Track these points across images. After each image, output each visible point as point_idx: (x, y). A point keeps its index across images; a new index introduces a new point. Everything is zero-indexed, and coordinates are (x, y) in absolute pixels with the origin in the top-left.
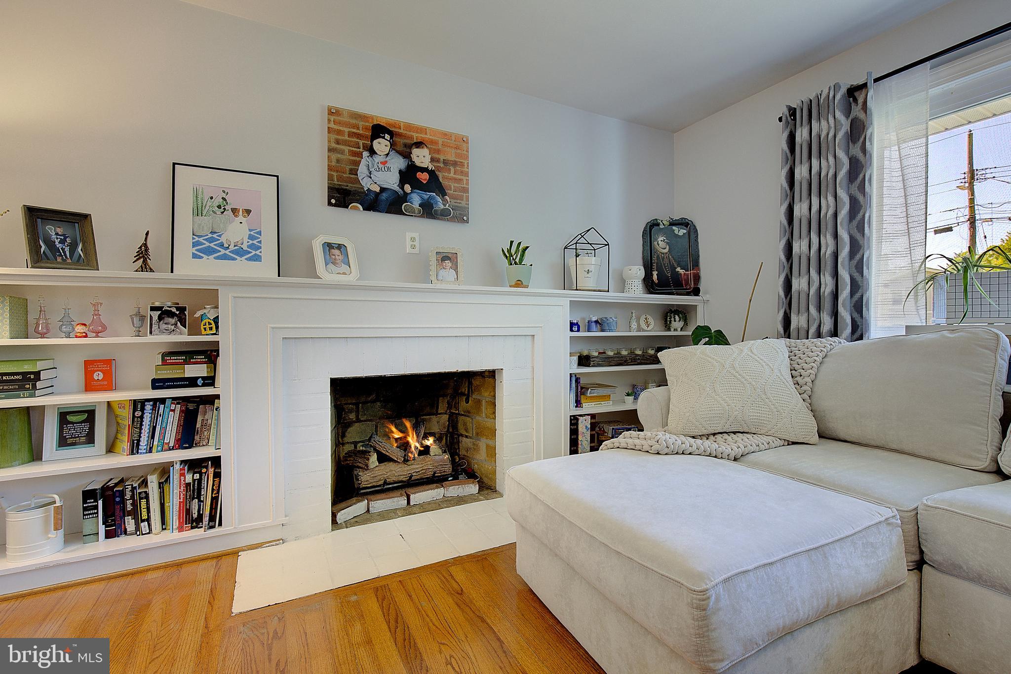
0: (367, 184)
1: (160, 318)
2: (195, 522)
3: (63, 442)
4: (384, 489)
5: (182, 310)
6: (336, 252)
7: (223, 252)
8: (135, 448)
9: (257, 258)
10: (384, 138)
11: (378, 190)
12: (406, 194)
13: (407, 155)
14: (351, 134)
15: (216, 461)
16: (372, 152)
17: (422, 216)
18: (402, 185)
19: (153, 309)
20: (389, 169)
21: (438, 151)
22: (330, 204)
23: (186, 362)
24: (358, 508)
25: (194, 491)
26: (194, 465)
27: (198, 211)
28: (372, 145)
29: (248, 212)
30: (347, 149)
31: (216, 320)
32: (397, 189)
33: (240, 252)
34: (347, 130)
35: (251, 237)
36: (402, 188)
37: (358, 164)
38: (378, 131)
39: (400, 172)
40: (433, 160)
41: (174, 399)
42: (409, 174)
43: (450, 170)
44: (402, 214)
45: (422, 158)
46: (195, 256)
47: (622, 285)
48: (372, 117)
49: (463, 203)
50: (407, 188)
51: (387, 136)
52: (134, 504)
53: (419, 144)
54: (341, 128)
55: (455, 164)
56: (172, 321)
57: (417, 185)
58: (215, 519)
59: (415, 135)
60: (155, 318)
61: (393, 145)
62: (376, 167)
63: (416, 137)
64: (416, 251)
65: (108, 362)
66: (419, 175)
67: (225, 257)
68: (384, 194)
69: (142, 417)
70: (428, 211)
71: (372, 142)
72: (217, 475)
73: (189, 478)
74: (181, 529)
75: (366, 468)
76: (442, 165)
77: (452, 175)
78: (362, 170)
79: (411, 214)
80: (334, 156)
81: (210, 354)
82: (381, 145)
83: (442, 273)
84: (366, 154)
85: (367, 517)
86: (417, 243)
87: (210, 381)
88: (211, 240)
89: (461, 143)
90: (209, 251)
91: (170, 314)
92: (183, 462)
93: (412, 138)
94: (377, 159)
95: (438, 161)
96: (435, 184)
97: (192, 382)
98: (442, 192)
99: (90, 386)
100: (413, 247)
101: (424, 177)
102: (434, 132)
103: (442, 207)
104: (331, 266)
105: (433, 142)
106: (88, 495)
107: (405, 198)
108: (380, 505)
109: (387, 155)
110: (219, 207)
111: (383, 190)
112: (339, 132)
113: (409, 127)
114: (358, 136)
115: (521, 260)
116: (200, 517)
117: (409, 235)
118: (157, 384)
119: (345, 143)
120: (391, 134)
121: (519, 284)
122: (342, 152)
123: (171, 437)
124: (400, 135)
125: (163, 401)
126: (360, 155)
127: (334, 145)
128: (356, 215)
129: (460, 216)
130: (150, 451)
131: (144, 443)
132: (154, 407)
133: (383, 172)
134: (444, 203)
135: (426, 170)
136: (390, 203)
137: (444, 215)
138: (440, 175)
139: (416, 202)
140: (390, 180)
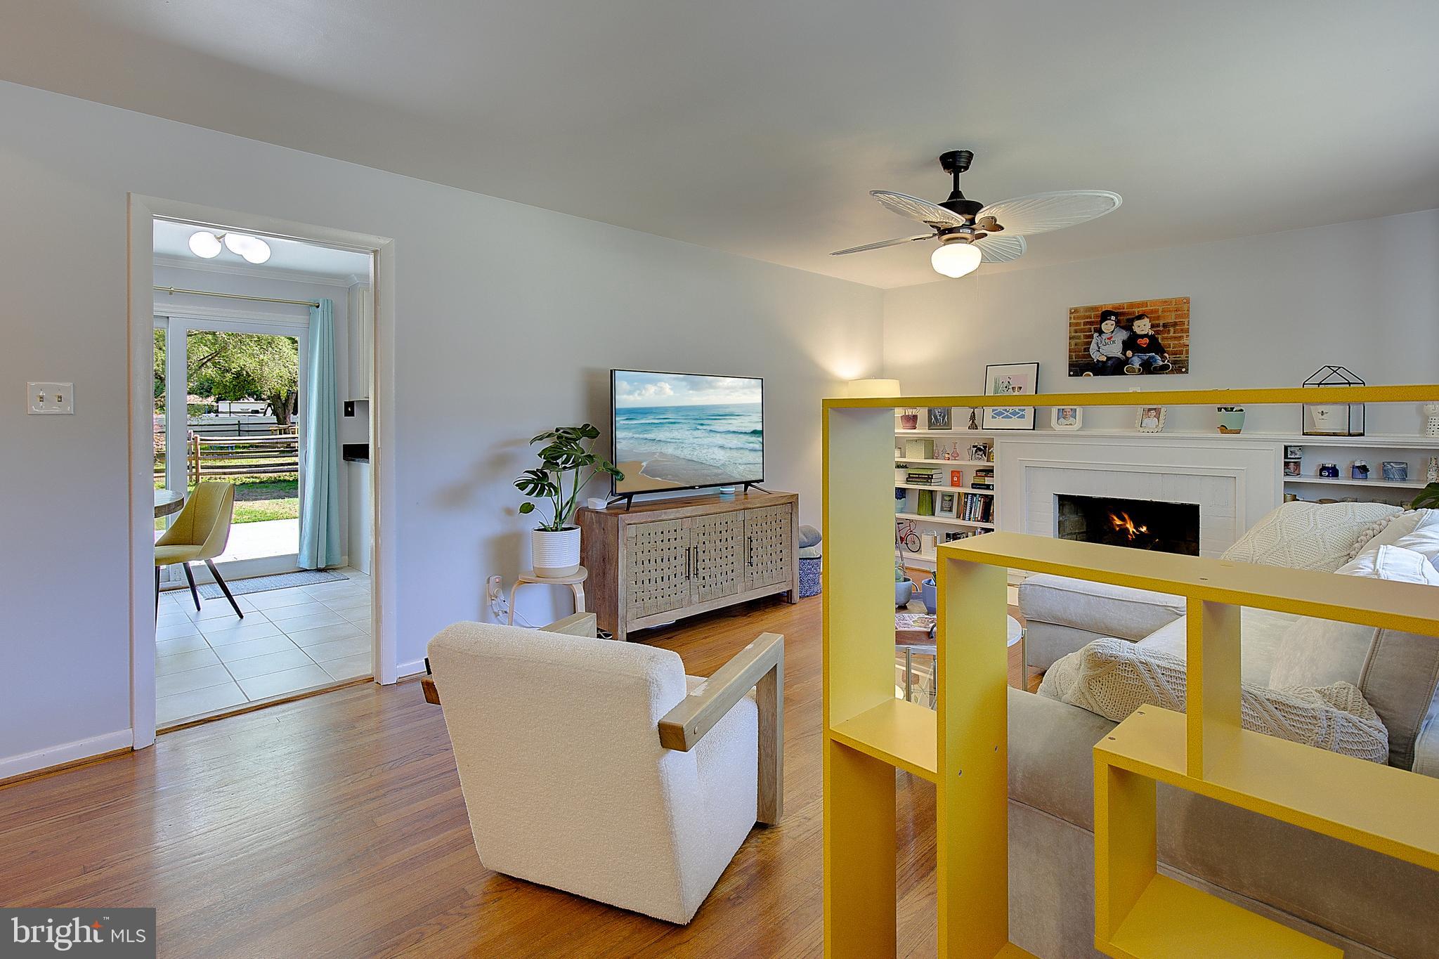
0: (1096, 356)
1: (976, 452)
3: (942, 510)
5: (985, 447)
7: (1006, 413)
8: (964, 518)
9: (1022, 417)
10: (1110, 319)
11: (1105, 359)
12: (1128, 359)
13: (1128, 327)
14: (1085, 324)
16: (1100, 332)
17: (1141, 374)
18: (1124, 353)
19: (974, 447)
20: (1114, 342)
21: (1158, 318)
22: (1070, 375)
23: (983, 476)
28: (1101, 328)
29: (1020, 388)
30: (1082, 334)
31: (995, 454)
32: (1121, 355)
34: (1082, 321)
36: (1125, 354)
37: (1090, 343)
38: (1105, 315)
39: (1123, 342)
40: (1153, 326)
41: (980, 495)
42: (1131, 342)
43: (1169, 331)
45: (1142, 327)
46: (993, 417)
48: (1101, 307)
49: (1183, 357)
50: (1129, 353)
51: (1113, 318)
53: (1140, 317)
54: (1079, 321)
55: (1175, 324)
56: (981, 453)
57: (1138, 349)
59: (1136, 310)
60: (974, 451)
61: (1118, 323)
62: (1103, 342)
63: (1137, 311)
65: (958, 472)
66: (1139, 341)
67: (1007, 417)
68: (1109, 362)
69: (967, 502)
70: (1148, 368)
71: (1101, 325)
76: (1161, 329)
77: (1171, 334)
78: (1093, 346)
79: (1132, 371)
80: (1073, 342)
82: (1108, 326)
83: (1146, 420)
84: (1096, 335)
87: (991, 486)
89: (1181, 307)
91: (980, 450)
92: (981, 529)
93: (1134, 313)
94: (1104, 336)
95: (1158, 325)
96: (1155, 346)
97: (985, 487)
99: (953, 485)
101: (1144, 342)
102: (1154, 303)
103: (1161, 363)
104: (1062, 420)
105: (1152, 312)
107: (1127, 361)
109: (1112, 332)
110: (1006, 387)
111: (1109, 358)
112: (1077, 324)
113: (1132, 305)
114: (1091, 323)
118: (974, 486)
119: (1082, 331)
120: (1116, 314)
122: (1079, 338)
123: (979, 515)
124: (1123, 314)
125: (975, 495)
126: (1091, 336)
127: (1073, 334)
129: (1180, 367)
130: (970, 520)
131: (967, 515)
132: (972, 499)
133: (1110, 345)
134: (1163, 358)
135: (1146, 336)
136: (1115, 367)
137: (1162, 369)
138: (1160, 337)
139: (1137, 363)
140: (1115, 350)
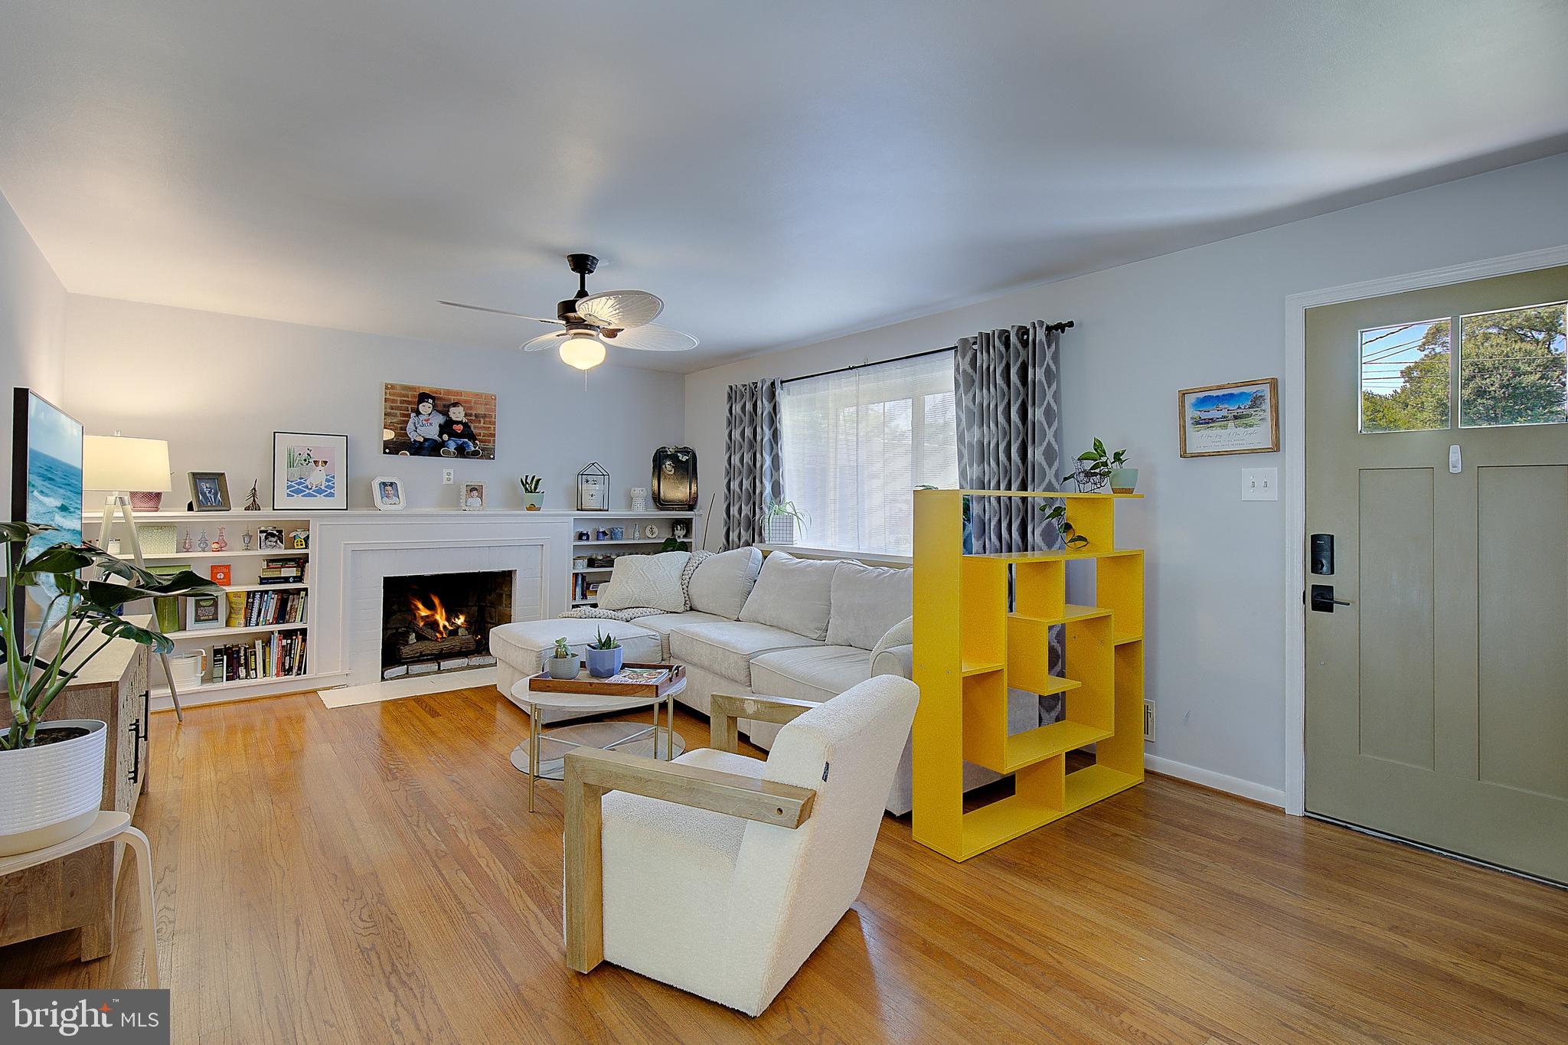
0: (413, 436)
1: (266, 538)
2: (288, 671)
3: (199, 619)
4: (420, 659)
5: (280, 532)
6: (389, 488)
7: (308, 491)
8: (247, 623)
9: (331, 495)
10: (427, 402)
11: (422, 440)
12: (444, 442)
13: (446, 413)
14: (402, 402)
15: (304, 632)
16: (418, 413)
17: (457, 457)
18: (440, 435)
20: (431, 424)
21: (471, 408)
22: (385, 453)
23: (282, 567)
24: (401, 670)
25: (287, 651)
26: (287, 634)
27: (291, 465)
28: (418, 408)
29: (326, 462)
30: (398, 412)
31: (307, 539)
32: (437, 438)
33: (320, 491)
34: (399, 399)
35: (327, 480)
36: (441, 438)
37: (406, 422)
38: (423, 397)
39: (440, 426)
40: (466, 415)
41: (273, 591)
42: (447, 427)
43: (480, 421)
45: (457, 414)
46: (288, 495)
47: (630, 502)
48: (419, 388)
49: (491, 445)
50: (445, 437)
51: (430, 401)
52: (246, 659)
53: (455, 405)
54: (395, 398)
55: (484, 416)
57: (453, 434)
58: (302, 669)
59: (452, 397)
60: (263, 538)
61: (434, 406)
62: (421, 423)
63: (453, 399)
64: (451, 482)
65: (226, 567)
66: (455, 427)
67: (309, 495)
68: (427, 443)
69: (253, 603)
70: (461, 452)
71: (418, 406)
72: (304, 640)
73: (284, 642)
74: (277, 675)
75: (406, 643)
76: (474, 418)
77: (482, 424)
78: (410, 426)
79: (448, 454)
80: (388, 419)
81: (301, 562)
82: (426, 408)
83: (470, 500)
84: (413, 414)
85: (407, 675)
86: (452, 477)
87: (299, 579)
88: (299, 484)
89: (490, 400)
90: (298, 491)
91: (273, 535)
92: (280, 632)
93: (450, 400)
94: (421, 418)
95: (471, 415)
96: (468, 433)
97: (286, 580)
98: (472, 437)
100: (449, 480)
101: (459, 428)
102: (468, 394)
103: (473, 449)
104: (385, 499)
105: (466, 402)
106: (217, 652)
107: (443, 444)
108: (415, 668)
109: (430, 414)
110: (305, 460)
111: (426, 440)
112: (393, 401)
113: (448, 392)
114: (409, 403)
115: (536, 488)
116: (291, 669)
117: (445, 471)
118: (263, 581)
119: (398, 408)
120: (433, 398)
121: (532, 508)
122: (395, 415)
123: (271, 615)
124: (440, 399)
125: (267, 592)
126: (409, 416)
127: (389, 410)
128: (405, 459)
129: (487, 454)
130: (257, 624)
131: (254, 620)
132: (261, 597)
133: (427, 427)
134: (475, 445)
135: (460, 422)
136: (431, 448)
137: (475, 454)
138: (472, 426)
139: (452, 446)
140: (432, 432)
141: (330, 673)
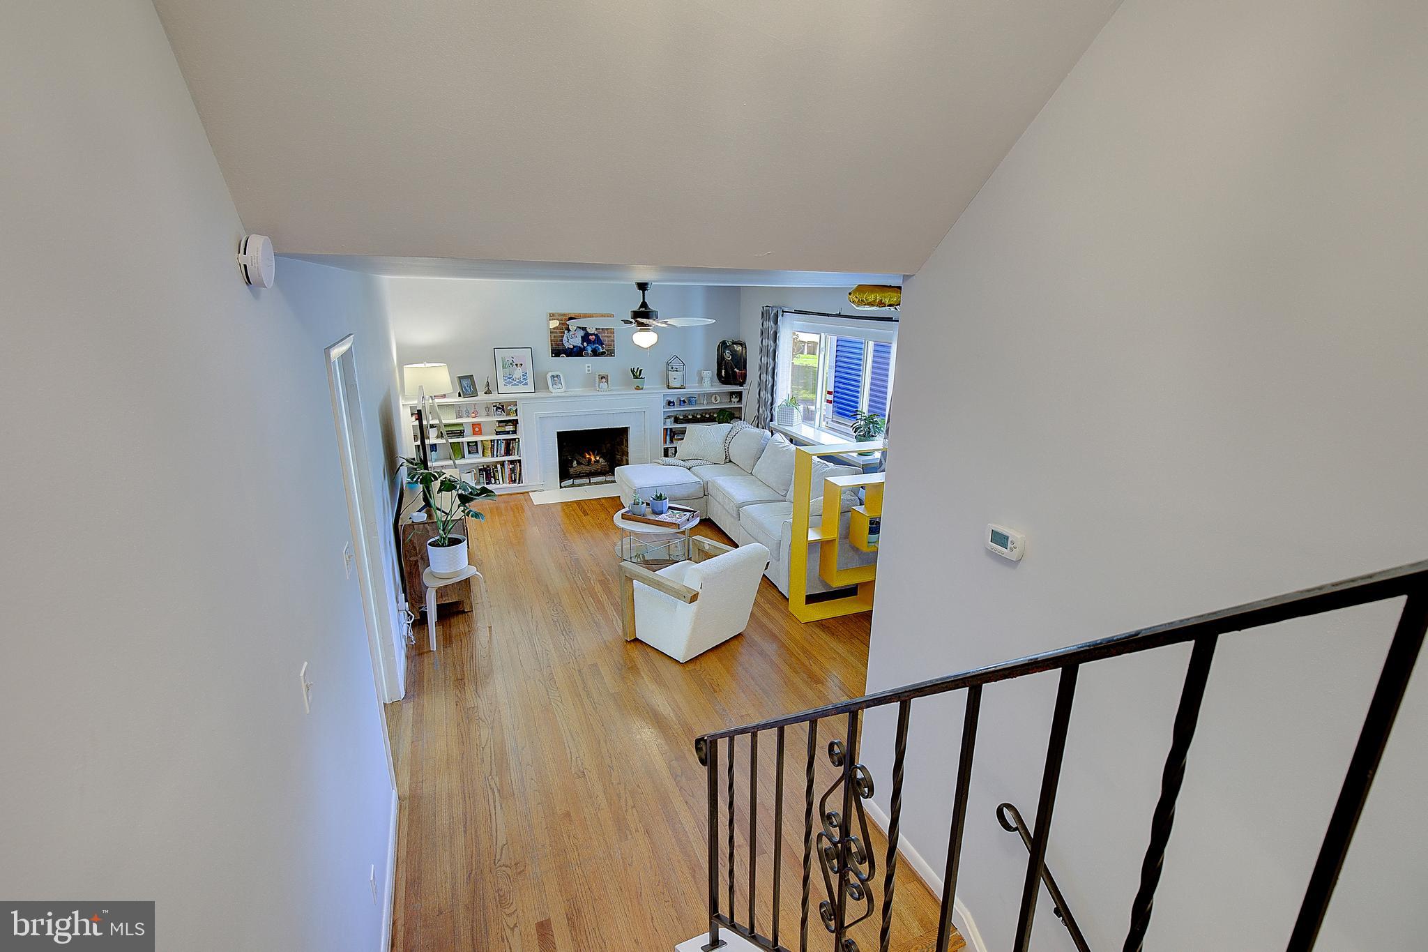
0: (567, 345)
1: (496, 410)
2: (514, 481)
3: (470, 452)
4: (579, 476)
5: (503, 406)
6: (556, 379)
7: (514, 382)
8: (493, 456)
9: (526, 384)
11: (572, 347)
12: (584, 347)
13: (584, 330)
15: (519, 461)
16: (569, 330)
17: (592, 356)
18: (582, 343)
19: (494, 406)
20: (577, 337)
22: (552, 356)
23: (506, 425)
24: (570, 482)
25: (512, 471)
26: (512, 462)
27: (504, 367)
29: (521, 365)
31: (516, 410)
32: (581, 345)
33: (520, 382)
34: (558, 322)
35: (523, 375)
36: (583, 345)
37: (563, 337)
39: (582, 337)
40: (596, 329)
41: (503, 439)
42: (586, 338)
44: (583, 356)
45: (591, 329)
46: (505, 385)
48: (568, 314)
50: (585, 344)
52: (494, 474)
55: (607, 329)
56: (500, 410)
57: (589, 342)
58: (520, 481)
62: (571, 337)
64: (590, 372)
65: (481, 426)
66: (591, 337)
67: (515, 384)
68: (575, 349)
69: (494, 445)
70: (595, 353)
71: (569, 327)
72: (520, 466)
73: (511, 466)
74: (509, 483)
75: (572, 467)
76: (601, 331)
78: (565, 339)
79: (587, 355)
80: (553, 335)
81: (515, 423)
82: (573, 327)
83: (601, 384)
84: (566, 332)
85: (573, 485)
86: (590, 369)
87: (515, 432)
88: (509, 378)
90: (510, 383)
91: (500, 408)
92: (508, 461)
94: (571, 333)
96: (598, 341)
97: (508, 433)
98: (602, 344)
99: (477, 434)
100: (589, 371)
101: (593, 338)
103: (602, 350)
104: (554, 386)
106: (480, 470)
107: (584, 349)
108: (577, 481)
109: (576, 331)
110: (511, 364)
111: (574, 347)
115: (640, 375)
116: (515, 480)
117: (587, 365)
118: (498, 433)
121: (638, 388)
122: (556, 333)
123: (503, 453)
125: (500, 439)
126: (563, 332)
127: (552, 330)
129: (611, 353)
130: (497, 456)
131: (495, 454)
132: (498, 442)
133: (574, 340)
134: (603, 348)
135: (594, 334)
136: (576, 352)
137: (603, 354)
138: (600, 335)
139: (589, 350)
140: (577, 342)
141: (535, 483)
